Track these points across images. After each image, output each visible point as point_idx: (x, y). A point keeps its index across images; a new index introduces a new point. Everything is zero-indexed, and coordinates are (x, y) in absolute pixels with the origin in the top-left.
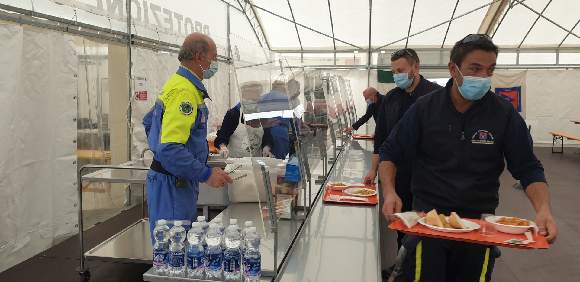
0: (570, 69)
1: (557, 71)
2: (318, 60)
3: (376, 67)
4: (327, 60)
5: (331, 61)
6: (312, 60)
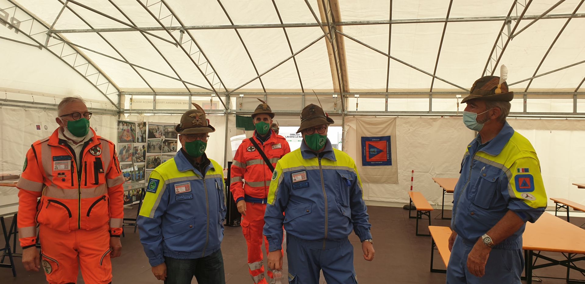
0: (445, 117)
1: (431, 119)
2: (172, 103)
3: (235, 112)
4: (182, 103)
5: (187, 105)
6: (166, 103)
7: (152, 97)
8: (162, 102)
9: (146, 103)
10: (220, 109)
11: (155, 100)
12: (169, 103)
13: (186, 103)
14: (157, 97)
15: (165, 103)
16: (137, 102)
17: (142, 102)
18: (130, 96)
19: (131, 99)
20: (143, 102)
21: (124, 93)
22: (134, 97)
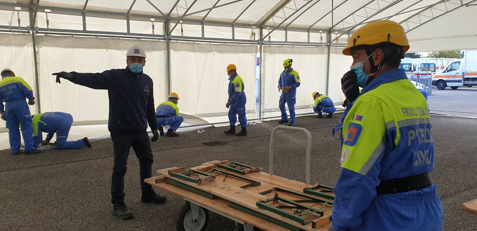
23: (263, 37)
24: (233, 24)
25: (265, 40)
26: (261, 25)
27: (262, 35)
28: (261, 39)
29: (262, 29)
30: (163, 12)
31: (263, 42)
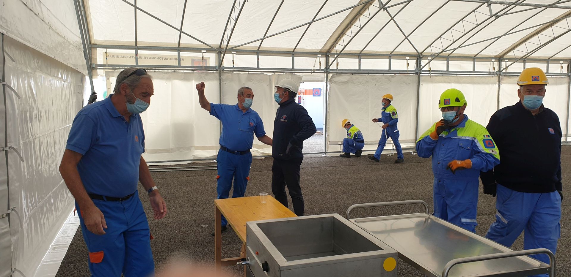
2: (158, 58)
4: (169, 59)
5: (174, 61)
6: (150, 58)
7: (133, 52)
8: (145, 58)
9: (125, 58)
10: (211, 65)
11: (137, 55)
12: (153, 58)
13: (173, 59)
14: (140, 52)
15: (148, 58)
16: (113, 56)
17: (120, 57)
18: (104, 50)
19: (106, 53)
20: (122, 57)
21: (96, 46)
22: (109, 51)
23: (502, 69)
24: (474, 58)
25: (503, 71)
26: (500, 59)
27: (501, 67)
28: (500, 71)
29: (501, 61)
30: (419, 51)
31: (502, 73)
